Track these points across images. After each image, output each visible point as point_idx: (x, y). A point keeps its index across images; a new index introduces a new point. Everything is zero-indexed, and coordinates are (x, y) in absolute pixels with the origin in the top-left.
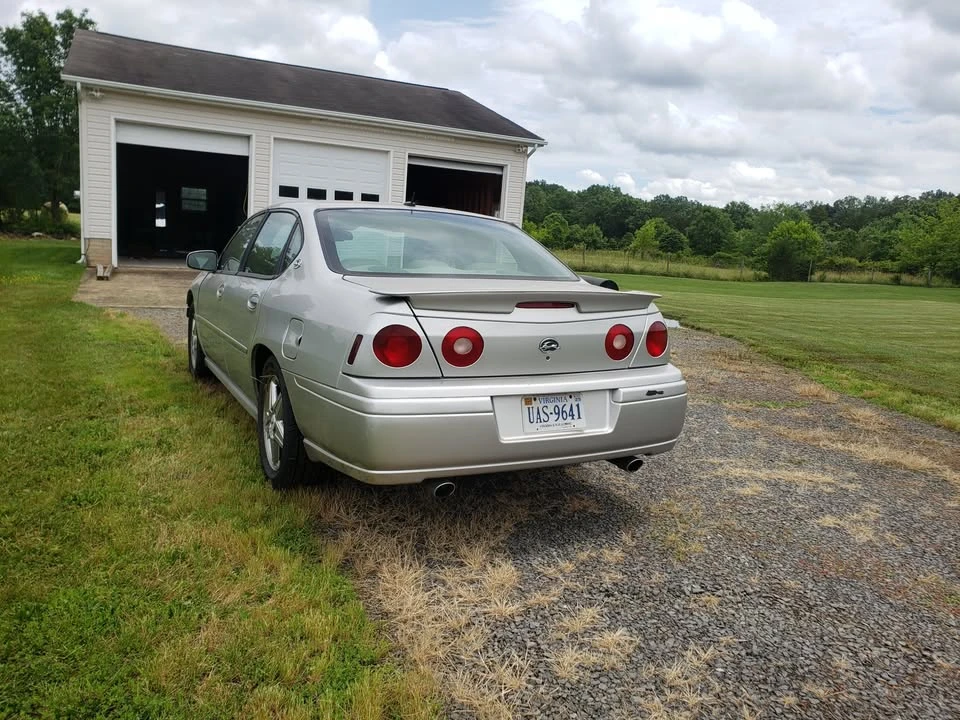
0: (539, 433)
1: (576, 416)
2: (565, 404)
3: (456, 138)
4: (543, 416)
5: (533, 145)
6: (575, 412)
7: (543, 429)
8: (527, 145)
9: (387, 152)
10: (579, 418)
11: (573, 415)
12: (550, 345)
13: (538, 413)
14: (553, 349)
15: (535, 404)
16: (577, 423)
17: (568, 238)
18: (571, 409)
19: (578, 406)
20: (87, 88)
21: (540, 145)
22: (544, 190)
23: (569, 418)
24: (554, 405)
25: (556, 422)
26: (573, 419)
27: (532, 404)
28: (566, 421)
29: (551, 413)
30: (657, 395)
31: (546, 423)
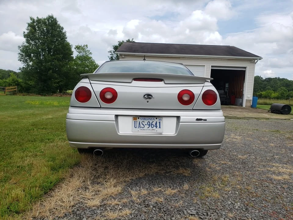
0: (139, 132)
1: (158, 127)
2: (153, 121)
3: (228, 59)
4: (142, 125)
5: (257, 59)
6: (158, 125)
7: (140, 131)
8: (255, 60)
9: (204, 66)
10: (160, 127)
12: (149, 96)
13: (139, 124)
14: (150, 98)
15: (138, 120)
16: (158, 130)
17: (287, 96)
18: (156, 124)
19: (160, 122)
20: (121, 55)
21: (259, 59)
22: (279, 80)
23: (155, 128)
24: (148, 121)
25: (148, 129)
26: (156, 128)
27: (136, 120)
28: (153, 129)
29: (146, 125)
30: (203, 121)
31: (142, 129)
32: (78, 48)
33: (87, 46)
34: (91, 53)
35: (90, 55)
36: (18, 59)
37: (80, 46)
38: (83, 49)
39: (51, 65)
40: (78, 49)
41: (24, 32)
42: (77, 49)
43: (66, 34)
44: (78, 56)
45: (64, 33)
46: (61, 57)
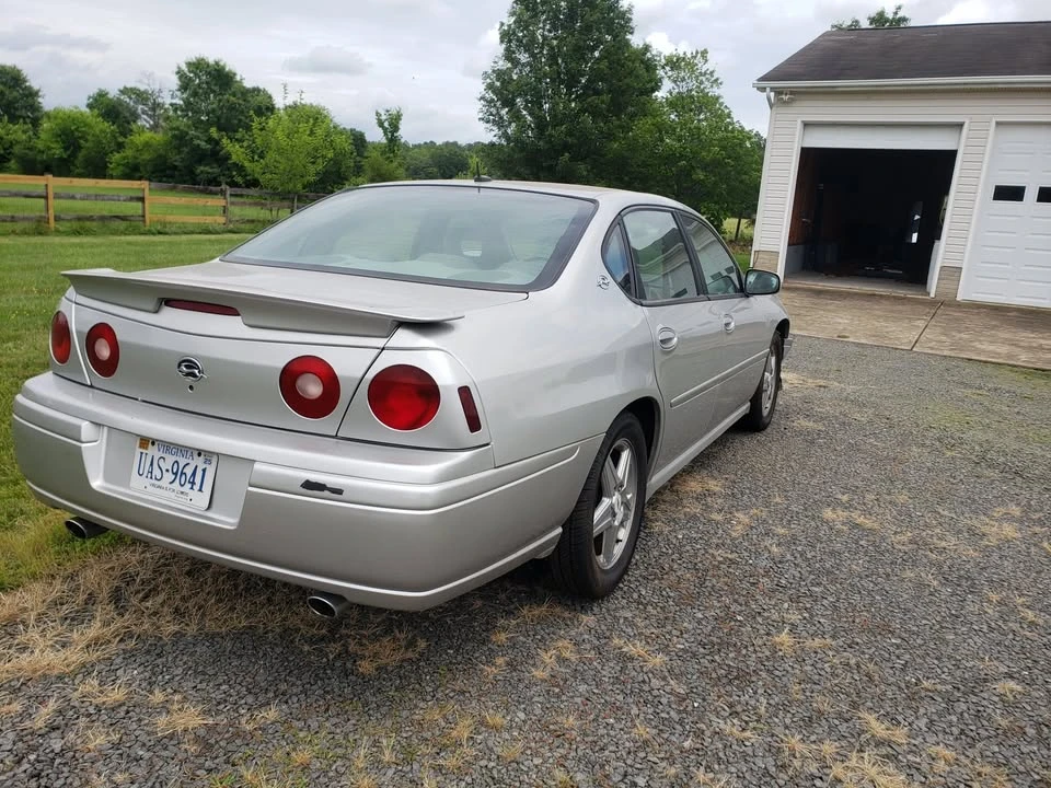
0: (144, 493)
1: (197, 487)
2: (188, 462)
4: (156, 472)
6: (198, 480)
7: (150, 489)
10: (200, 490)
11: (193, 483)
12: (191, 368)
13: (152, 464)
14: (194, 375)
15: (152, 451)
16: (196, 498)
18: (194, 474)
19: (204, 470)
20: (778, 91)
23: (188, 486)
24: (174, 458)
25: (171, 486)
26: (192, 488)
27: (146, 449)
28: (182, 489)
29: (167, 471)
30: (326, 493)
31: (157, 482)
32: (674, 63)
33: (704, 53)
34: (717, 79)
35: (715, 89)
36: (481, 115)
37: (682, 55)
38: (691, 66)
39: (570, 133)
40: (672, 69)
41: (502, 24)
42: (668, 68)
43: (632, 17)
44: (671, 94)
45: (624, 13)
46: (603, 102)
